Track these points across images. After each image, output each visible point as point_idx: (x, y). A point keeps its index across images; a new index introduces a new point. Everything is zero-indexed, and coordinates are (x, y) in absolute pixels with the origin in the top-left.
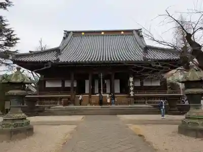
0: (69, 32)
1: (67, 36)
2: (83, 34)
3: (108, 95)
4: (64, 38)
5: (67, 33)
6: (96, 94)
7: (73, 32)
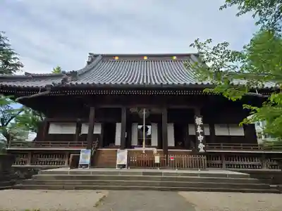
0: (96, 56)
1: (92, 60)
2: (117, 58)
3: (155, 150)
4: (89, 63)
5: (94, 57)
6: (133, 147)
7: (102, 55)
